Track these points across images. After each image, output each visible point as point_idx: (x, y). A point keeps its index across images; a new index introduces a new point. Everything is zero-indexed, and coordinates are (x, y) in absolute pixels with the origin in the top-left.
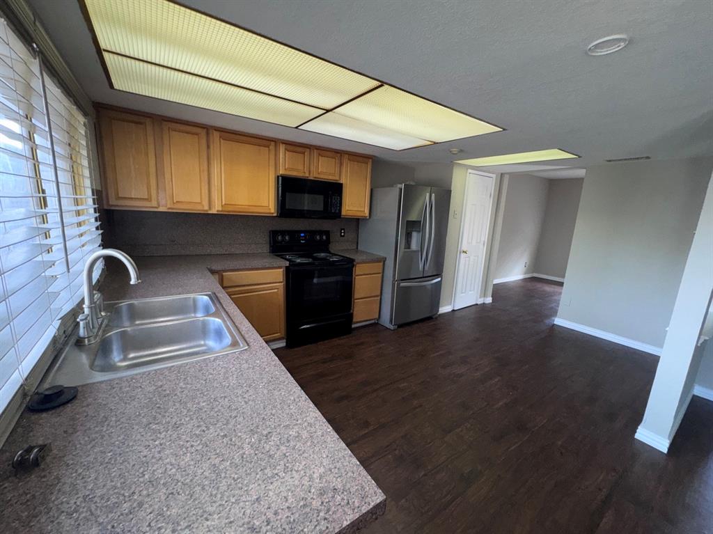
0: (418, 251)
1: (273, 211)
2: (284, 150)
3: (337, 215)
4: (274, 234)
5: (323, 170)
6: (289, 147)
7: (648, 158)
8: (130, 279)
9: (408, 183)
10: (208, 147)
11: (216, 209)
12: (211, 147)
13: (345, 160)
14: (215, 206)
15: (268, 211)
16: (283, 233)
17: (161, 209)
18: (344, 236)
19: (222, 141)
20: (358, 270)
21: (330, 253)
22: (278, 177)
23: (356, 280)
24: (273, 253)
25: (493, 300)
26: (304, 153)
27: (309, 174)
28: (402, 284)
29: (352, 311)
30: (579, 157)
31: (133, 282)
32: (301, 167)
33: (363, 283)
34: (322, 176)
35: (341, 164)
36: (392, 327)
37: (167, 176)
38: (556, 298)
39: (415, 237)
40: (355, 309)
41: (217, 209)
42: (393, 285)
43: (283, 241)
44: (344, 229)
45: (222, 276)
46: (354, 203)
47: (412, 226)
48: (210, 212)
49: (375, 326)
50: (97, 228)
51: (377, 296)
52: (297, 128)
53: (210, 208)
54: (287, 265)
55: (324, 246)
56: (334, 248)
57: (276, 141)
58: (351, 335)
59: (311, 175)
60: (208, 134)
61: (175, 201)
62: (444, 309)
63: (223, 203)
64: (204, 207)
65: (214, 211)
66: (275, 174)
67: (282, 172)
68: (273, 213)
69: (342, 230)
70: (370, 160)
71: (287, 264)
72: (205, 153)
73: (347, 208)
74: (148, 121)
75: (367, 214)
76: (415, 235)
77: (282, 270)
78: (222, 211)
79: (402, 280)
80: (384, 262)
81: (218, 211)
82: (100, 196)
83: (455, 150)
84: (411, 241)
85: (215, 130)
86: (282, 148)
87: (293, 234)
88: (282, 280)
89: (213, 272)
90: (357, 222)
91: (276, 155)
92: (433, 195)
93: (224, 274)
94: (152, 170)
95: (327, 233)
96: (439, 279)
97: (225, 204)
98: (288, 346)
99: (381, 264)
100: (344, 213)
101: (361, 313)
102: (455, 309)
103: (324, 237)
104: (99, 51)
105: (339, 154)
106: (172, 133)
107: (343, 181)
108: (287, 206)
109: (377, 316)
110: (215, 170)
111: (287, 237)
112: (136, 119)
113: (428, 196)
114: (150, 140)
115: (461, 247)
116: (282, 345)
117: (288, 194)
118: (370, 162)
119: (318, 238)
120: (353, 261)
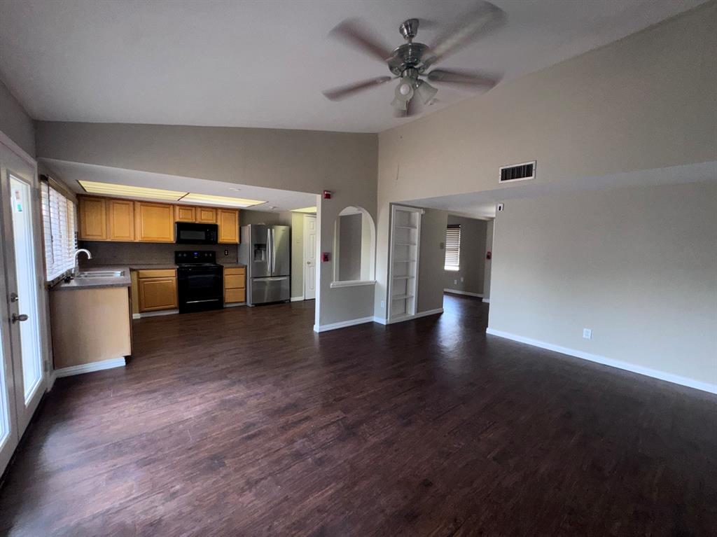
3: (215, 242)
4: (177, 253)
5: (205, 218)
6: (183, 208)
10: (134, 210)
11: (138, 240)
12: (136, 210)
13: (219, 211)
14: (137, 238)
15: (170, 240)
16: (182, 252)
17: (108, 240)
18: (228, 255)
19: (142, 207)
20: (226, 272)
21: (215, 264)
22: (175, 222)
23: (225, 278)
24: (174, 261)
26: (191, 210)
27: (196, 220)
28: (255, 280)
31: (89, 258)
32: (190, 217)
33: (231, 280)
35: (217, 214)
36: (252, 306)
37: (112, 225)
40: (227, 295)
42: (250, 281)
43: (182, 256)
44: (227, 251)
46: (228, 233)
47: (259, 247)
48: (134, 241)
51: (243, 288)
52: (178, 201)
53: (135, 239)
56: (217, 261)
57: (174, 205)
60: (134, 204)
61: (115, 236)
62: (293, 299)
63: (143, 237)
64: (131, 239)
65: (137, 241)
67: (178, 220)
68: (173, 241)
69: (225, 251)
70: (237, 211)
71: (178, 267)
72: (132, 214)
73: (222, 238)
74: (103, 200)
75: (237, 241)
77: (174, 270)
78: (141, 241)
79: (254, 277)
80: (246, 267)
82: (78, 234)
85: (138, 202)
86: (177, 208)
87: (189, 253)
88: (174, 276)
90: (234, 247)
91: (174, 211)
93: (140, 271)
94: (104, 221)
95: (214, 253)
98: (180, 313)
99: (244, 269)
100: (220, 241)
101: (231, 297)
102: (307, 299)
103: (211, 255)
104: (83, 187)
105: (215, 209)
106: (115, 205)
107: (219, 223)
108: (182, 237)
109: (243, 300)
110: (138, 220)
111: (185, 255)
112: (97, 199)
113: (269, 230)
114: (104, 209)
115: (305, 261)
116: (177, 312)
117: (181, 232)
118: (237, 213)
119: (206, 255)
120: (222, 267)
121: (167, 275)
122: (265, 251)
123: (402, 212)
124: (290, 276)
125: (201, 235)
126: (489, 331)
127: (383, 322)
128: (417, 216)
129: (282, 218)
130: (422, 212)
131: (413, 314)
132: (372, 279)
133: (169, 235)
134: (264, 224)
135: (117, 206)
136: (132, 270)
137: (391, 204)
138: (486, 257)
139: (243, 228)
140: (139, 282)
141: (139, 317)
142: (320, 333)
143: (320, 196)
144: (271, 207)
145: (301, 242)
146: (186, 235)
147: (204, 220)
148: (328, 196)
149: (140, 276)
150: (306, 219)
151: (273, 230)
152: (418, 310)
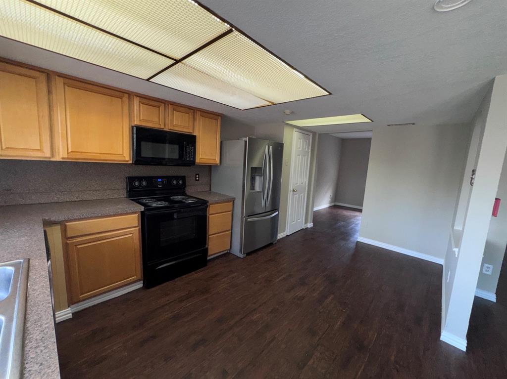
0: (260, 192)
1: (127, 158)
2: (138, 102)
3: (192, 163)
4: (131, 180)
5: (177, 123)
6: (143, 101)
7: (413, 124)
9: (251, 137)
10: (49, 92)
12: (54, 91)
13: (198, 115)
14: (59, 152)
15: (123, 159)
16: (140, 179)
18: (198, 180)
19: (66, 87)
20: (211, 209)
21: (185, 195)
22: (133, 127)
23: (210, 218)
24: (129, 197)
25: (313, 225)
26: (159, 107)
27: (165, 126)
28: (249, 220)
29: (207, 246)
30: (372, 121)
32: (156, 120)
33: (216, 220)
34: (177, 129)
35: (194, 119)
36: (242, 256)
38: (352, 220)
39: (258, 180)
40: (210, 244)
41: (61, 156)
42: (242, 220)
43: (140, 185)
44: (198, 175)
45: (65, 226)
46: (206, 150)
47: (255, 172)
48: (52, 159)
49: (227, 255)
51: (229, 230)
52: (148, 80)
53: (53, 155)
54: (142, 210)
55: (181, 189)
56: (189, 191)
57: (130, 95)
58: (207, 267)
59: (167, 127)
60: (48, 79)
61: (4, 148)
63: (70, 150)
64: (45, 154)
65: (58, 158)
66: (130, 123)
67: (136, 122)
68: (127, 161)
69: (196, 175)
70: (220, 118)
71: (142, 208)
73: (200, 157)
75: (218, 162)
76: (258, 179)
77: (137, 215)
78: (68, 158)
79: (249, 216)
80: (234, 201)
81: (63, 158)
83: (288, 112)
84: (255, 184)
85: (59, 76)
86: (136, 101)
87: (149, 179)
88: (137, 225)
90: (209, 169)
91: (130, 105)
92: (271, 147)
93: (67, 224)
95: (183, 178)
96: (277, 213)
97: (71, 152)
98: (145, 286)
99: (231, 203)
100: (197, 161)
101: (215, 247)
102: (288, 234)
103: (181, 182)
105: (192, 110)
107: (196, 134)
108: (143, 154)
109: (228, 246)
110: (59, 116)
111: (144, 183)
113: (267, 148)
115: (291, 188)
116: (139, 286)
117: (143, 143)
119: (175, 182)
121: (123, 226)
133: (122, 150)
136: (47, 224)
140: (66, 247)
141: (70, 316)
146: (148, 151)
147: (177, 126)
149: (69, 234)
150: (296, 135)
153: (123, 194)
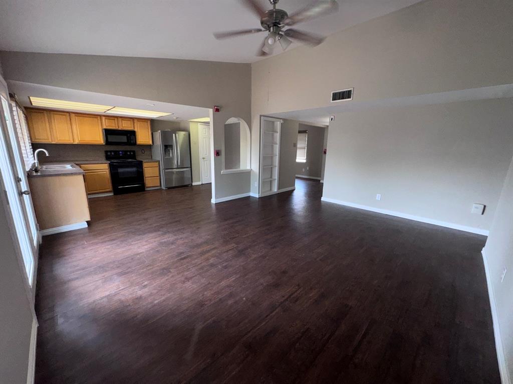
1: (102, 142)
3: (135, 144)
4: (106, 152)
5: (126, 126)
6: (108, 118)
8: (46, 155)
10: (70, 120)
11: (76, 142)
12: (72, 119)
13: (136, 121)
15: (100, 142)
16: (111, 152)
17: (53, 143)
18: (144, 153)
19: (76, 117)
20: (145, 165)
21: (135, 159)
22: (103, 129)
23: (145, 170)
24: (107, 160)
26: (114, 120)
27: (118, 127)
28: (166, 171)
32: (114, 125)
33: (148, 171)
35: (134, 123)
36: (165, 189)
37: (54, 131)
40: (147, 181)
42: (163, 171)
43: (110, 155)
44: (143, 150)
46: (143, 137)
50: (30, 149)
51: (158, 176)
52: (104, 112)
53: (74, 142)
55: (132, 157)
56: (139, 158)
57: (100, 116)
60: (70, 115)
62: (194, 184)
63: (79, 140)
64: (71, 142)
67: (105, 127)
68: (102, 144)
71: (109, 162)
72: (69, 122)
73: (140, 141)
74: (45, 112)
75: (151, 143)
77: (107, 164)
78: (79, 143)
79: (166, 169)
85: (73, 113)
86: (103, 118)
87: (116, 152)
88: (108, 168)
89: (77, 164)
90: (149, 147)
91: (101, 120)
94: (48, 129)
95: (134, 152)
96: (186, 169)
98: (114, 194)
99: (158, 163)
100: (138, 143)
101: (150, 183)
102: (203, 183)
103: (132, 153)
104: (31, 102)
105: (132, 119)
106: (55, 116)
107: (136, 130)
108: (109, 140)
109: (159, 185)
110: (74, 127)
111: (113, 153)
112: (41, 111)
113: (174, 135)
114: (46, 118)
115: (201, 156)
116: (112, 194)
117: (109, 136)
118: (149, 121)
119: (129, 153)
120: (142, 162)
121: (102, 168)
122: (172, 149)
123: (268, 122)
124: (191, 167)
125: (124, 139)
126: (323, 199)
127: (257, 196)
128: (278, 125)
129: (182, 125)
130: (282, 121)
131: (276, 190)
132: (248, 168)
133: (99, 139)
134: (169, 130)
135: (57, 117)
137: (261, 116)
138: (323, 152)
139: (154, 133)
142: (216, 204)
143: (212, 110)
144: (175, 118)
145: (197, 143)
146: (112, 139)
147: (124, 127)
148: (217, 110)
150: (200, 126)
151: (177, 135)
152: (279, 188)
153: (104, 158)
